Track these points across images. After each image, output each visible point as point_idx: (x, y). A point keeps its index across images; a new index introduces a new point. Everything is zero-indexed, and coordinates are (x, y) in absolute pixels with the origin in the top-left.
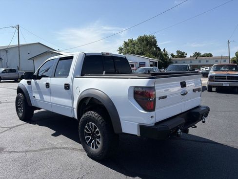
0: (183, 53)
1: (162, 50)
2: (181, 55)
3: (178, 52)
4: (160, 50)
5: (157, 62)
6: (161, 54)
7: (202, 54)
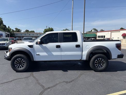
0: (19, 30)
1: (7, 27)
2: (18, 31)
3: (16, 29)
4: (6, 27)
5: (8, 34)
6: (8, 29)
7: (30, 31)
